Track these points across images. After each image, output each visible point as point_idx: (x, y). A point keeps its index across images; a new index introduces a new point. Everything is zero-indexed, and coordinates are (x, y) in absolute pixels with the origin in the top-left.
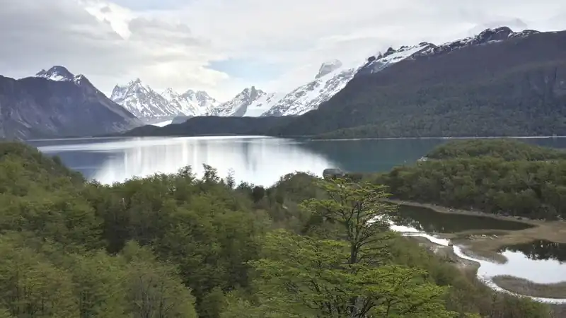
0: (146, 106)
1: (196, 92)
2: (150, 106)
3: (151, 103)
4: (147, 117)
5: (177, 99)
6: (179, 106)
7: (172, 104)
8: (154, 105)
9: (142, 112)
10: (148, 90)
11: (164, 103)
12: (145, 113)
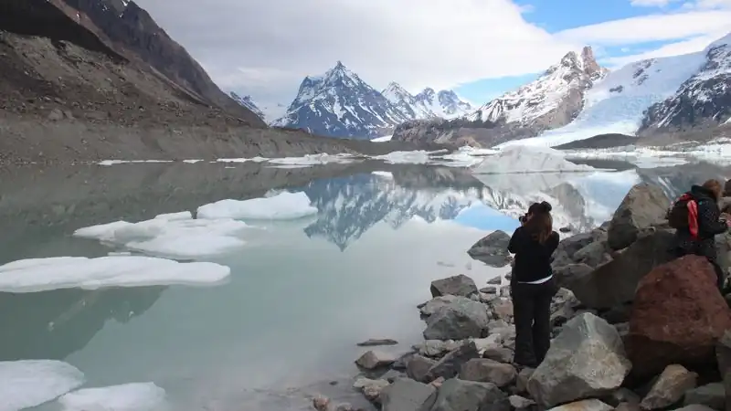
0: (350, 109)
1: (437, 91)
2: (358, 109)
3: (360, 104)
4: (352, 129)
5: (407, 100)
6: (411, 111)
7: (399, 108)
8: (365, 108)
9: (343, 120)
10: (356, 82)
11: (384, 105)
12: (347, 121)
